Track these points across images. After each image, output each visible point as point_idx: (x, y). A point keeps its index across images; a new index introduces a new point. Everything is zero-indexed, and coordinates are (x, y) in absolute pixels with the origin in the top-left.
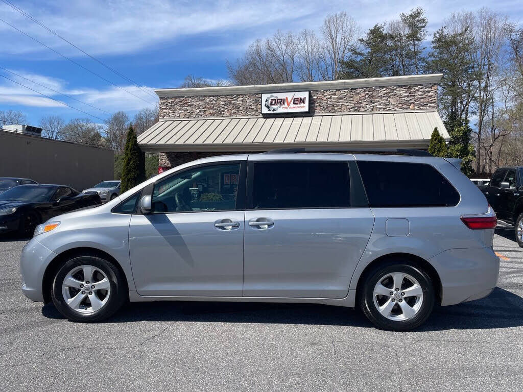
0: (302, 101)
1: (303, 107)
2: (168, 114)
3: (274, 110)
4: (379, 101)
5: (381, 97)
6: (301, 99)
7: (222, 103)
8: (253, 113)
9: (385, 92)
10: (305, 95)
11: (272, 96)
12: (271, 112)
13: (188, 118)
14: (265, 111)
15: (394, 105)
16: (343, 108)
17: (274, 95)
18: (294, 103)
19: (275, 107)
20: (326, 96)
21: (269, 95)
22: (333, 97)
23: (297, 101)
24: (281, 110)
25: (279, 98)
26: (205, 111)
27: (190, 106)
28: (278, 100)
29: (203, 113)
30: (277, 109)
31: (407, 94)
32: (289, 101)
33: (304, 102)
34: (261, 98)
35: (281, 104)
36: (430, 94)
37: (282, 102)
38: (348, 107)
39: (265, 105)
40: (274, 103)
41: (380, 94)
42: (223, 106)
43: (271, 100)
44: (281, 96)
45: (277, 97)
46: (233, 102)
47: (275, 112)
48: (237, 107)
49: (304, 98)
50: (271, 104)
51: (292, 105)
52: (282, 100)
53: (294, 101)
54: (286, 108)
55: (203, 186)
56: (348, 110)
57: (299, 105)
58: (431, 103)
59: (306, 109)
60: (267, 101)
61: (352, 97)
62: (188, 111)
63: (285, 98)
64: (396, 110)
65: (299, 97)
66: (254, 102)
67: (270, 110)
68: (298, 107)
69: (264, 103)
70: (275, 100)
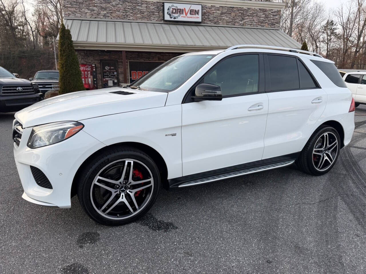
0: (197, 12)
1: (198, 18)
2: (74, 13)
3: (175, 18)
4: (247, 19)
5: (248, 15)
6: (195, 10)
7: (128, 7)
8: (157, 19)
9: (251, 12)
10: (198, 8)
11: (173, 6)
12: (173, 19)
13: (96, 18)
14: (167, 17)
15: (256, 23)
16: (224, 21)
17: (175, 5)
18: (190, 14)
19: (176, 15)
20: (213, 10)
21: (170, 5)
22: (217, 12)
23: (194, 12)
24: (181, 18)
25: (178, 8)
26: (111, 13)
27: (96, 6)
28: (178, 9)
29: (110, 15)
30: (177, 17)
31: (264, 16)
32: (187, 12)
33: (198, 13)
34: (163, 6)
35: (180, 13)
36: (277, 17)
37: (181, 11)
38: (228, 21)
39: (168, 13)
40: (174, 11)
41: (248, 14)
42: (128, 10)
43: (172, 9)
44: (180, 6)
45: (176, 7)
46: (138, 7)
47: (175, 20)
48: (142, 13)
49: (198, 10)
50: (172, 13)
51: (189, 15)
52: (181, 9)
53: (190, 12)
54: (184, 17)
55: (113, 81)
56: (228, 23)
57: (194, 16)
58: (277, 24)
59: (200, 20)
60: (168, 9)
61: (230, 14)
62: (95, 12)
63: (183, 9)
64: (257, 26)
65: (194, 9)
66: (156, 9)
67: (171, 18)
68: (194, 18)
69: (166, 11)
70: (175, 9)
